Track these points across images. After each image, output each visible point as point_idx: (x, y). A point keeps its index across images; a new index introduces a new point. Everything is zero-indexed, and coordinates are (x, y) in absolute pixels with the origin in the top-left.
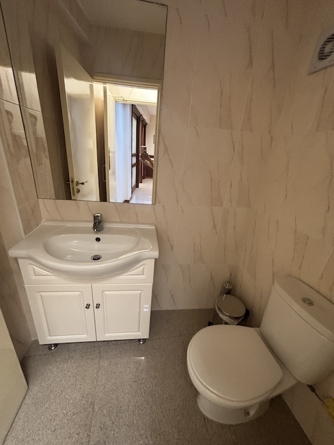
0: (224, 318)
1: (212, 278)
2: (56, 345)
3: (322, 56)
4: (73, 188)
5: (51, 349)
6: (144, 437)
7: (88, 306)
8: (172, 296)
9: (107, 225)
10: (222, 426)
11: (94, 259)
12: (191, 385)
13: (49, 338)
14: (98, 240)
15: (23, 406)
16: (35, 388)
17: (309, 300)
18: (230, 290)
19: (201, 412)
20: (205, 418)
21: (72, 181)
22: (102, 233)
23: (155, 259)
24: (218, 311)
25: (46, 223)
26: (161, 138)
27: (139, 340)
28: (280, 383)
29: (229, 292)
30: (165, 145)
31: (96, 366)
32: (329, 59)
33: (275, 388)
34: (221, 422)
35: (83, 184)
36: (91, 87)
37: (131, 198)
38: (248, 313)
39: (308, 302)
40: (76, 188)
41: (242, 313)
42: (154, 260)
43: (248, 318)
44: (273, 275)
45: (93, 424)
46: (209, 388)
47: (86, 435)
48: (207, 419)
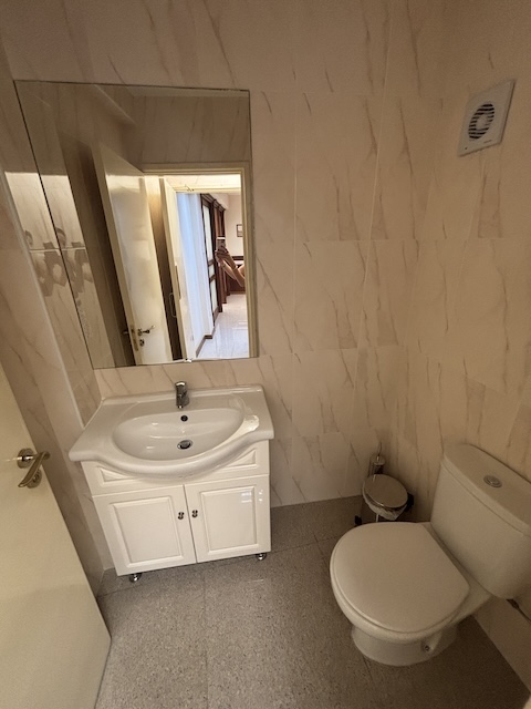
0: (379, 512)
1: (353, 452)
2: (139, 575)
3: (475, 133)
4: (135, 341)
5: (133, 581)
6: (283, 694)
7: (181, 516)
8: (298, 485)
9: (193, 395)
10: (392, 668)
11: (182, 448)
12: (341, 614)
13: (131, 565)
14: (184, 419)
15: (108, 666)
16: (120, 640)
17: (494, 479)
18: (382, 468)
19: (359, 652)
20: (365, 660)
21: (133, 331)
22: (189, 409)
23: (270, 441)
24: (367, 501)
25: (108, 403)
26: (258, 264)
27: (257, 555)
28: (466, 599)
29: (380, 470)
30: (265, 275)
31: (201, 599)
32: (484, 138)
33: (461, 606)
34: (389, 663)
35: (148, 332)
36: (142, 183)
37: (214, 330)
38: (411, 500)
39: (493, 482)
40: (138, 338)
41: (403, 500)
42: (267, 442)
43: (412, 509)
44: (442, 443)
45: (209, 683)
46: (368, 618)
47: (202, 699)
48: (369, 660)
